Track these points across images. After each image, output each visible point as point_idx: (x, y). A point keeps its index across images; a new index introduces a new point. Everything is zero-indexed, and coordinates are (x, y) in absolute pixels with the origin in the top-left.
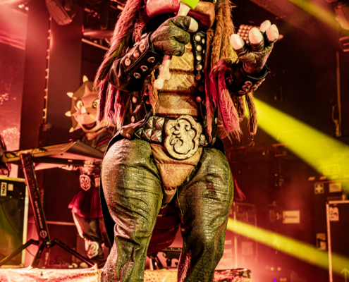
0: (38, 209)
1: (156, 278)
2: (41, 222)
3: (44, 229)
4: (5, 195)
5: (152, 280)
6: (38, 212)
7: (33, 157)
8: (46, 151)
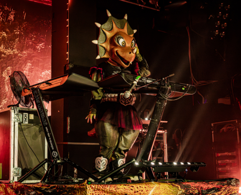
0: (48, 134)
1: (144, 190)
2: (52, 145)
3: (55, 150)
4: (27, 123)
5: (140, 192)
6: (49, 136)
7: (40, 90)
8: (50, 84)
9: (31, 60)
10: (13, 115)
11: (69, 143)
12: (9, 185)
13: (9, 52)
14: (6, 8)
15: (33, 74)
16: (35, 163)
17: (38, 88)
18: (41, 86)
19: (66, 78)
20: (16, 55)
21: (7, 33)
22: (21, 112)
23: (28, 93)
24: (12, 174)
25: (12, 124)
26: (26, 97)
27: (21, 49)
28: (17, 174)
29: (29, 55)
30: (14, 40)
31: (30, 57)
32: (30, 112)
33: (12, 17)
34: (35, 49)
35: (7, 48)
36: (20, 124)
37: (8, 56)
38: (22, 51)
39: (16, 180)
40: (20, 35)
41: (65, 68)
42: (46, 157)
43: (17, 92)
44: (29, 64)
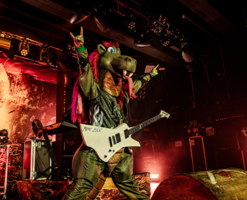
4: (40, 147)
7: (47, 130)
8: (52, 127)
9: (46, 111)
10: (33, 143)
11: (65, 156)
12: (29, 182)
13: (34, 108)
14: (33, 85)
15: (47, 119)
16: (44, 169)
17: (46, 129)
18: (48, 128)
19: (60, 124)
20: (37, 109)
21: (33, 98)
22: (37, 141)
23: (41, 131)
24: (31, 175)
25: (32, 148)
26: (39, 133)
27: (40, 106)
28: (34, 175)
29: (45, 109)
30: (37, 102)
31: (45, 110)
32: (42, 141)
33: (36, 90)
34: (48, 106)
35: (32, 106)
36: (36, 148)
37: (33, 110)
38: (41, 107)
39: (33, 179)
40: (40, 99)
41: (63, 116)
42: (51, 165)
43: (35, 131)
44: (45, 114)
